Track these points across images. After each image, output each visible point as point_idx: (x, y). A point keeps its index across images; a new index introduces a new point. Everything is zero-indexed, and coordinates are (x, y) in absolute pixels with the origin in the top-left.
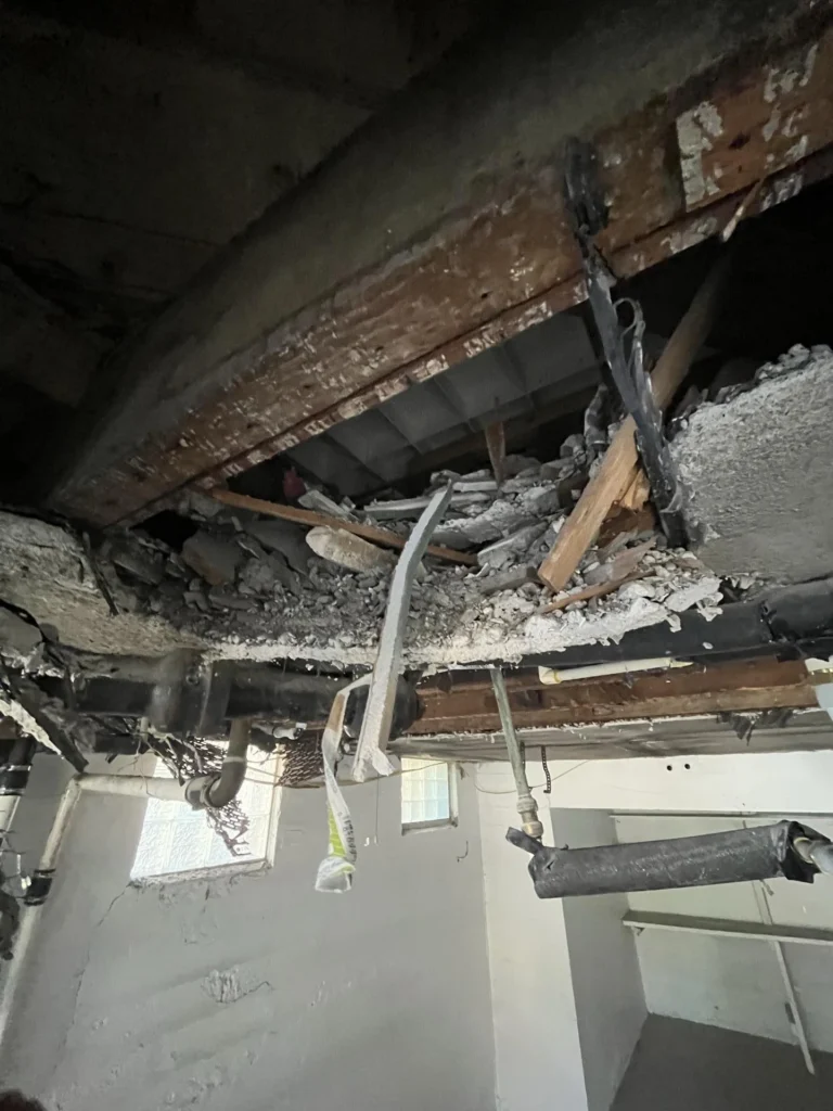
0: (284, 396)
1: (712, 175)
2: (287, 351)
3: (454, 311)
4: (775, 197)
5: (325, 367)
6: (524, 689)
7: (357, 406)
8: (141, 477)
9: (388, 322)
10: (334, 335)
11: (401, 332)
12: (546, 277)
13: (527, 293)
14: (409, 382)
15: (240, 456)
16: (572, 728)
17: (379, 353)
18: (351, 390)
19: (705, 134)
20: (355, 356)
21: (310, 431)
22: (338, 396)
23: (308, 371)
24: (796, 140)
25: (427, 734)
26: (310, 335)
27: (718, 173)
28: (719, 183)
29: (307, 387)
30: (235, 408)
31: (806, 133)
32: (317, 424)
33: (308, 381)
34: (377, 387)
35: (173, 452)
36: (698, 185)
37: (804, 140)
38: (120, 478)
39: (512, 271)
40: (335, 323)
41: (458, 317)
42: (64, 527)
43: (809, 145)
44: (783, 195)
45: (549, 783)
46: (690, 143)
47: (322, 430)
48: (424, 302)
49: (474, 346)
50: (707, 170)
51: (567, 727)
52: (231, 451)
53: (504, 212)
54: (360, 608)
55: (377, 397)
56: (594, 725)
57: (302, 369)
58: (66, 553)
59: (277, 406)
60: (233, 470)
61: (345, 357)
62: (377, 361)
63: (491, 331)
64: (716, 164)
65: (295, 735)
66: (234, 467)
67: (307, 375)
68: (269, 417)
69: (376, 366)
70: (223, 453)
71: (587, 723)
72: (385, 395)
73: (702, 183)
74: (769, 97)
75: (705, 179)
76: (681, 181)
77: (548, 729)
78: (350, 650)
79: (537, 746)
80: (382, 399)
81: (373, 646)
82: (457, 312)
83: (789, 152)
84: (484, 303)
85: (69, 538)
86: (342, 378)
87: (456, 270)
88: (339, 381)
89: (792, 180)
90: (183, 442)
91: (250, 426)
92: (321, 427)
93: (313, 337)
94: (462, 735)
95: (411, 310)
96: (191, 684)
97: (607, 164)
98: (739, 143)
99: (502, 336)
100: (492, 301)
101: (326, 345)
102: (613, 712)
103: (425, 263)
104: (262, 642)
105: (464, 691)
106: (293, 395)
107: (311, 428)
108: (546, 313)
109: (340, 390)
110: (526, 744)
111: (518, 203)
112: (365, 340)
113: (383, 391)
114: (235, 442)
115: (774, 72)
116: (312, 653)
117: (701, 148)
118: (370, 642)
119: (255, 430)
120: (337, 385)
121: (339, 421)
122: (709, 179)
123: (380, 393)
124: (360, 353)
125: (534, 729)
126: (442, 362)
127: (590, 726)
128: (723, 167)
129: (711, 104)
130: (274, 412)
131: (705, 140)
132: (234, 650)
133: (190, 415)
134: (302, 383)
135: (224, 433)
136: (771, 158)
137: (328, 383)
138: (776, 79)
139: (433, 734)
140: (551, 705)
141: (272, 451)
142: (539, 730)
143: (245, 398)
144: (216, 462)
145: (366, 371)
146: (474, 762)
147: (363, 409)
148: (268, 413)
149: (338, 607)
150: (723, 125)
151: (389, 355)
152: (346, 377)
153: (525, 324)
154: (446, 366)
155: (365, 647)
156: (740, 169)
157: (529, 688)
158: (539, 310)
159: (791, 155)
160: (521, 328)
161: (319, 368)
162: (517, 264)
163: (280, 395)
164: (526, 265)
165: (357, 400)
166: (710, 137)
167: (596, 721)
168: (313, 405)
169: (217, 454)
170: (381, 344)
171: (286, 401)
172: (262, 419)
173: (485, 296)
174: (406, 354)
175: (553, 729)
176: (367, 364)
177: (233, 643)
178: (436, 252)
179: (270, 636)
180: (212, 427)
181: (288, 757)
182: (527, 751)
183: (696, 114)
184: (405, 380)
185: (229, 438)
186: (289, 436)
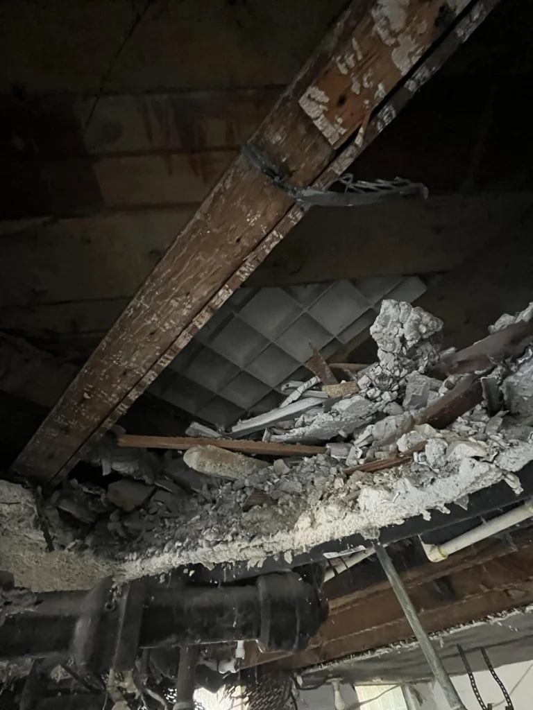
0: (140, 345)
1: (337, 123)
2: (132, 312)
3: (224, 256)
4: (383, 122)
5: (158, 316)
6: (429, 580)
7: (185, 337)
8: (67, 430)
9: (187, 275)
10: (157, 293)
11: (196, 279)
12: (271, 217)
13: (264, 232)
14: (212, 310)
15: (124, 397)
16: (497, 619)
17: (188, 297)
18: (180, 328)
19: (319, 103)
20: (174, 303)
21: (162, 364)
22: (173, 335)
23: (149, 322)
24: (376, 88)
25: (366, 651)
26: (143, 297)
27: (340, 120)
28: (343, 125)
29: (152, 334)
30: (112, 361)
31: (380, 82)
32: (164, 358)
33: (153, 329)
34: (194, 320)
35: (82, 405)
36: (333, 132)
37: (380, 87)
38: (54, 435)
39: (248, 220)
40: (154, 284)
41: (228, 259)
42: (23, 484)
43: (386, 89)
44: (387, 120)
45: (508, 698)
46: (313, 111)
47: (169, 362)
48: (203, 256)
49: (243, 273)
50: (333, 122)
51: (493, 620)
52: (119, 395)
53: (228, 187)
54: (233, 507)
55: (195, 327)
56: (516, 612)
57: (145, 322)
58: (25, 506)
59: (138, 353)
60: (122, 409)
61: (168, 305)
62: (189, 303)
63: (249, 260)
64: (336, 117)
65: (236, 667)
66: (122, 407)
67: (149, 325)
68: (135, 362)
69: (190, 306)
70: (114, 398)
71: (510, 611)
72: (201, 324)
73: (333, 130)
74: (344, 72)
75: (334, 127)
76: (320, 133)
77: (475, 624)
78: (215, 548)
79: (475, 649)
80: (200, 327)
81: (233, 540)
82: (226, 256)
83: (376, 94)
84: (240, 245)
85: (26, 492)
86: (172, 321)
87: (215, 230)
88: (171, 324)
89: (387, 110)
90: (86, 395)
91: (125, 373)
92: (168, 359)
93: (145, 298)
94: (398, 647)
95: (198, 263)
96: (108, 610)
97: (274, 142)
98: (342, 101)
99: (258, 260)
100: (244, 242)
101: (155, 301)
102: (527, 593)
103: (194, 231)
104: (153, 554)
105: (377, 593)
106: (146, 342)
107: (162, 362)
108: (279, 237)
109: (174, 329)
110: (464, 649)
111: (234, 179)
112: (177, 291)
113: (198, 321)
114: (119, 387)
115: (339, 58)
116: (188, 557)
117: (321, 111)
118: (229, 538)
119: (129, 375)
120: (171, 327)
121: (178, 352)
122: (336, 125)
123: (197, 324)
124: (177, 301)
125: (463, 628)
126: (227, 290)
127: (514, 613)
128: (340, 116)
129: (313, 86)
130: (137, 358)
131: (321, 106)
132: (134, 568)
133: (86, 374)
134: (148, 332)
135: (111, 381)
136: (367, 102)
137: (164, 327)
138: (342, 61)
139: (373, 650)
140: (464, 595)
141: (143, 387)
142: (467, 627)
143: (116, 353)
144: (111, 406)
145: (185, 312)
146: (426, 682)
147: (189, 338)
148: (134, 359)
149: (216, 509)
150: (327, 94)
151: (196, 297)
152: (174, 320)
153: (269, 248)
154: (231, 292)
155: (226, 542)
156: (352, 114)
157: (434, 576)
158: (273, 236)
159: (378, 97)
160: (268, 252)
161: (154, 318)
162: (249, 215)
163: (137, 345)
164: (255, 214)
165: (184, 333)
166: (323, 104)
167: (517, 607)
168: (160, 346)
169: (111, 400)
170: (188, 291)
171: (143, 348)
172: (132, 364)
173: (238, 240)
174: (205, 293)
175: (479, 624)
176: (184, 307)
177: (132, 560)
178: (198, 222)
179: (158, 547)
180: (101, 379)
181: (250, 701)
182: (468, 656)
183: (307, 95)
184: (209, 309)
185: (114, 385)
186: (150, 372)
